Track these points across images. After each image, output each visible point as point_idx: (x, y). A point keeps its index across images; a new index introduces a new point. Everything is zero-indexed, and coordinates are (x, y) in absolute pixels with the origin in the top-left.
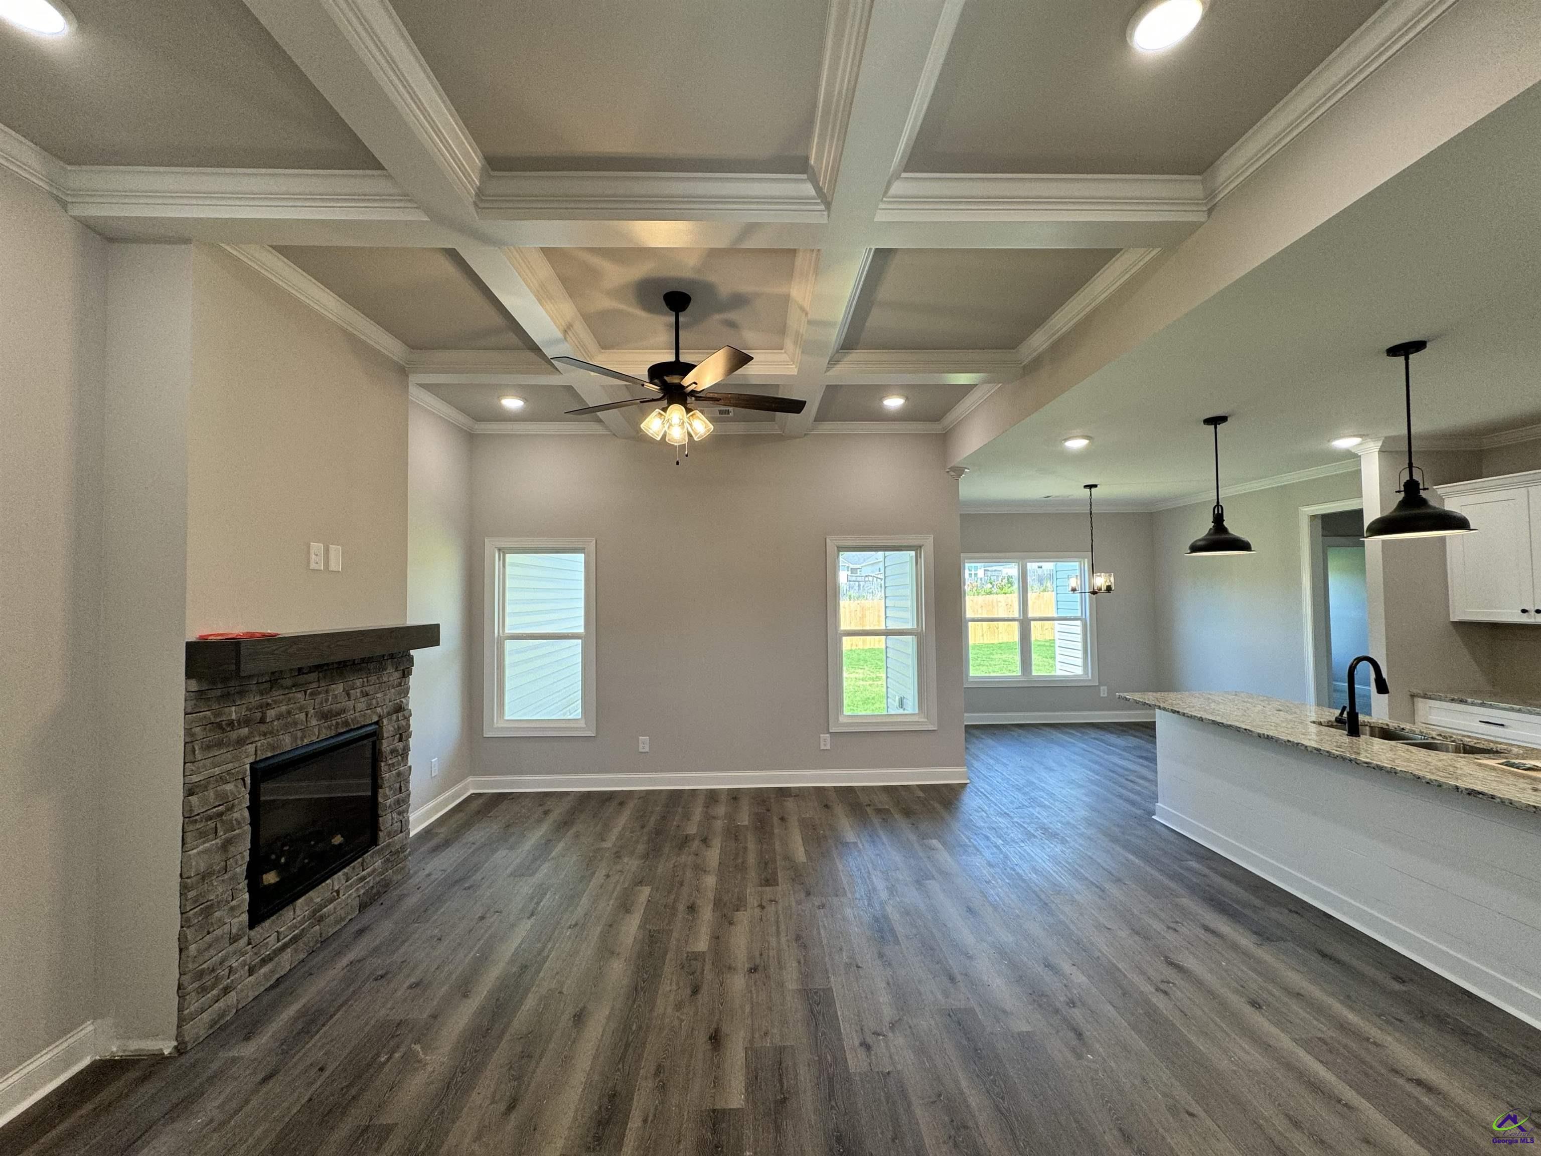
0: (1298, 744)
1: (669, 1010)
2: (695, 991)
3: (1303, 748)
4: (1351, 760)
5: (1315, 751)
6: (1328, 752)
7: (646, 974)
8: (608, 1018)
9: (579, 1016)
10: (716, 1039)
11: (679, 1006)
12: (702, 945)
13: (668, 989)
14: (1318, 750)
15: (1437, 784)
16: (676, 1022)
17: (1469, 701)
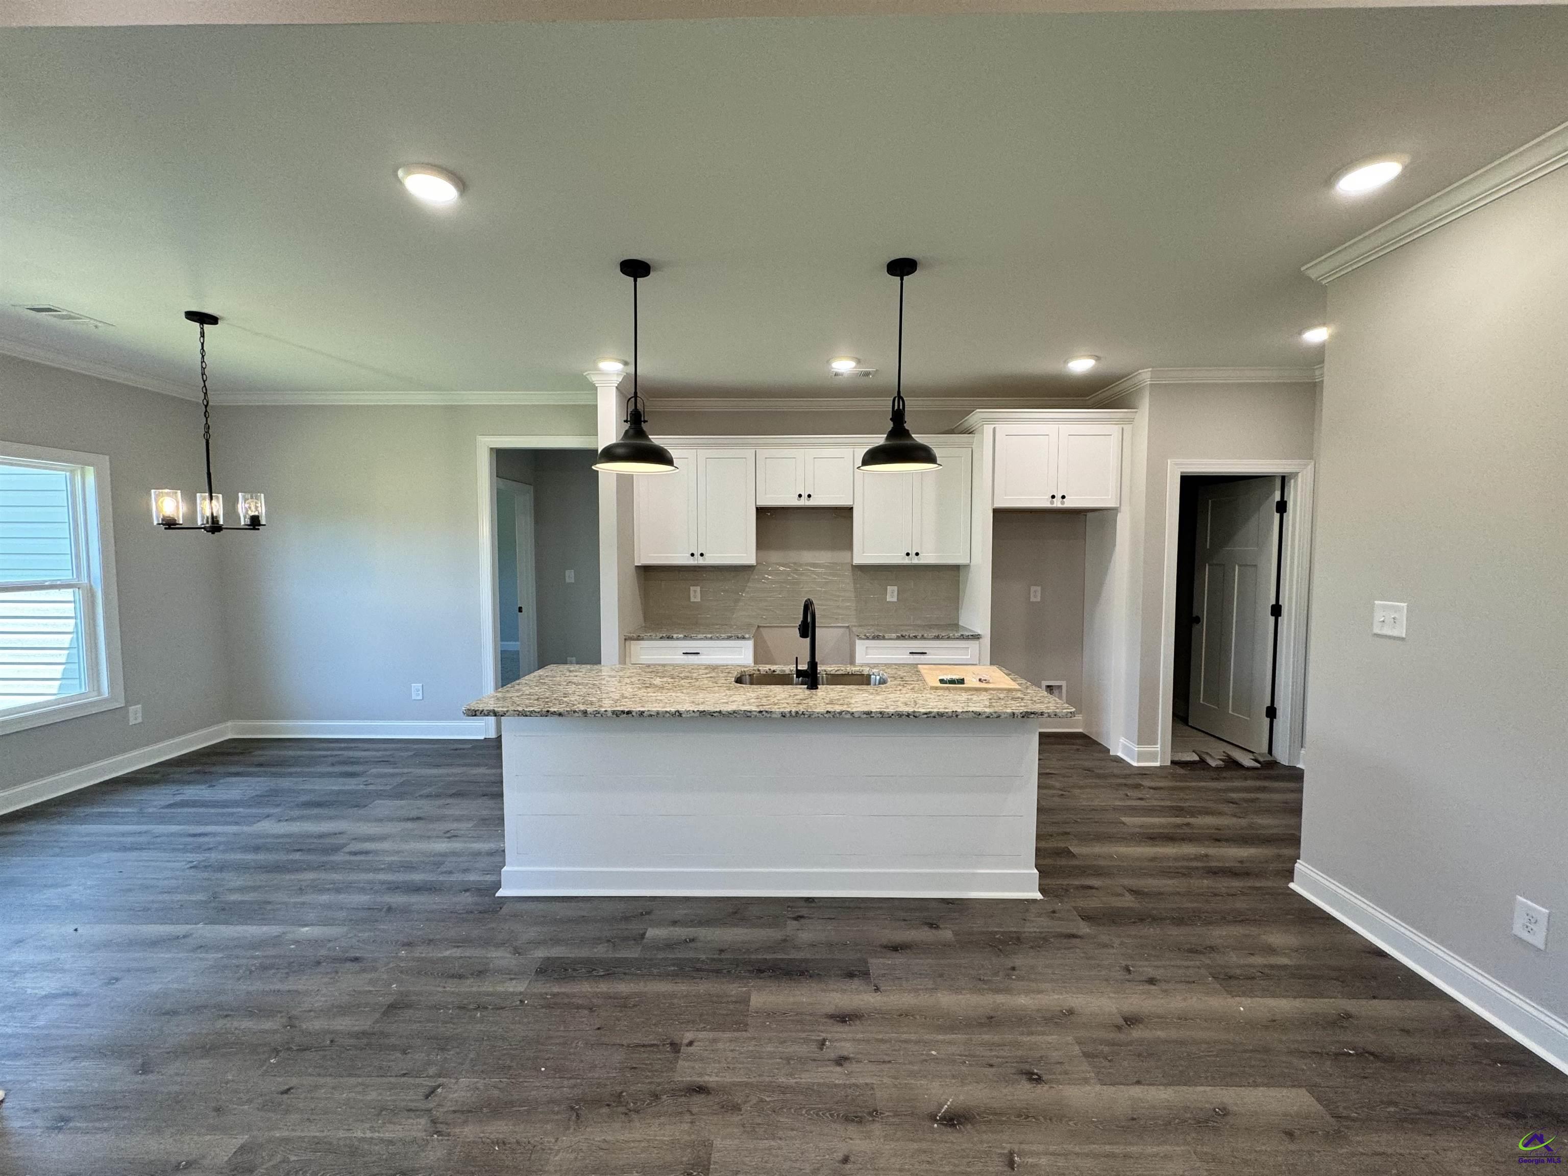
0: (840, 713)
3: (848, 716)
4: (908, 715)
5: (865, 716)
6: (881, 713)
14: (869, 713)
15: (995, 715)
17: (675, 636)
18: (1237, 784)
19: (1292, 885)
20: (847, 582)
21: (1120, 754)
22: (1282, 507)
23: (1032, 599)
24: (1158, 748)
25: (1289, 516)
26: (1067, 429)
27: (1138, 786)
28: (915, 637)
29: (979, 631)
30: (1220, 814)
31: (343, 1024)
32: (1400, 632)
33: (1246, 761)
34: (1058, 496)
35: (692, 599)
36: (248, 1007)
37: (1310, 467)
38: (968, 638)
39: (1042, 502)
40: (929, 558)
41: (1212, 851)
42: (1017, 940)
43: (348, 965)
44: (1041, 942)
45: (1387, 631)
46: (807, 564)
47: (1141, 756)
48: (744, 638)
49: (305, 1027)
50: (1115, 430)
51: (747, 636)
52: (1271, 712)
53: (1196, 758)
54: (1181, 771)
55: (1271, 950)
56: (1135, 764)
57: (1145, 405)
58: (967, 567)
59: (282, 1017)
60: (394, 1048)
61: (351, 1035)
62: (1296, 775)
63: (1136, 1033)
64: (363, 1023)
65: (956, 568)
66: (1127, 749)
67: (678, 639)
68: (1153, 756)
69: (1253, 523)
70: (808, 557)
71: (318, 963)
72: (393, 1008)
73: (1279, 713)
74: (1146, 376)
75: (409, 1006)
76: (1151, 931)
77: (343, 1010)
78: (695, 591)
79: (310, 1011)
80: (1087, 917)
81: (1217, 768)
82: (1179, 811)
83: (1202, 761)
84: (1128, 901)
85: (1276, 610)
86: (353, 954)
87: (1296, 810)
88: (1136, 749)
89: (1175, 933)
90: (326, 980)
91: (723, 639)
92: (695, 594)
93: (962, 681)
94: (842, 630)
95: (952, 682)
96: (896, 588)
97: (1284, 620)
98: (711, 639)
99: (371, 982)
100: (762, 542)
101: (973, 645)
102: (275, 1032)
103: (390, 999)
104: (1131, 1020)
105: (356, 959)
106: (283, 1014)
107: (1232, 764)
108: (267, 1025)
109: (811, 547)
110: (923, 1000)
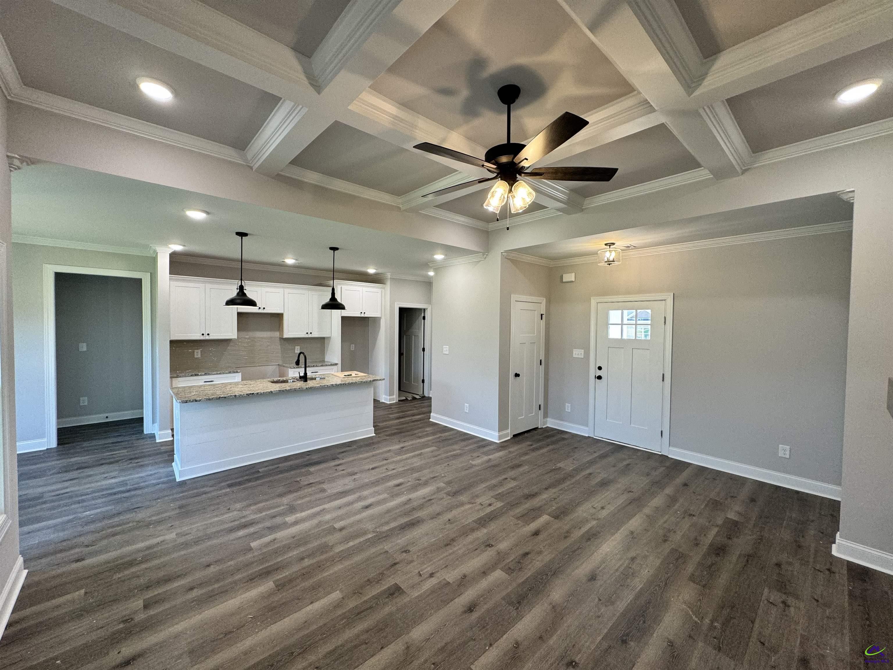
0: (324, 386)
1: (545, 553)
2: (527, 554)
6: (336, 384)
7: (543, 578)
8: (577, 568)
9: (592, 578)
10: (536, 533)
11: (540, 553)
12: (498, 574)
13: (538, 563)
14: (332, 385)
16: (547, 547)
17: (199, 374)
18: (416, 403)
19: (430, 420)
20: (277, 347)
21: (383, 401)
22: (424, 318)
23: (352, 349)
24: (395, 396)
25: (426, 321)
26: (365, 289)
27: (391, 408)
28: (314, 366)
29: (337, 362)
30: (413, 410)
32: (447, 353)
33: (418, 397)
34: (363, 313)
35: (196, 356)
37: (430, 307)
38: (332, 365)
39: (358, 315)
40: (315, 335)
41: (413, 418)
42: (373, 443)
44: (379, 442)
45: (446, 353)
46: (258, 338)
47: (390, 400)
48: (237, 372)
50: (379, 291)
51: (239, 371)
52: (423, 381)
53: (405, 398)
54: (401, 402)
55: (427, 431)
56: (388, 403)
57: (388, 283)
58: (329, 338)
62: (430, 399)
63: (404, 449)
65: (323, 338)
66: (386, 399)
67: (201, 375)
68: (393, 399)
69: (417, 322)
70: (259, 334)
73: (425, 381)
74: (389, 275)
76: (403, 434)
78: (197, 352)
80: (387, 436)
81: (410, 400)
82: (402, 412)
83: (406, 399)
84: (396, 431)
85: (424, 350)
87: (431, 406)
88: (388, 398)
89: (409, 433)
91: (227, 373)
92: (198, 354)
93: (351, 375)
94: (276, 366)
95: (348, 375)
96: (299, 347)
97: (425, 352)
98: (220, 374)
100: (240, 328)
101: (335, 367)
104: (403, 448)
107: (414, 398)
109: (262, 330)
110: (356, 457)
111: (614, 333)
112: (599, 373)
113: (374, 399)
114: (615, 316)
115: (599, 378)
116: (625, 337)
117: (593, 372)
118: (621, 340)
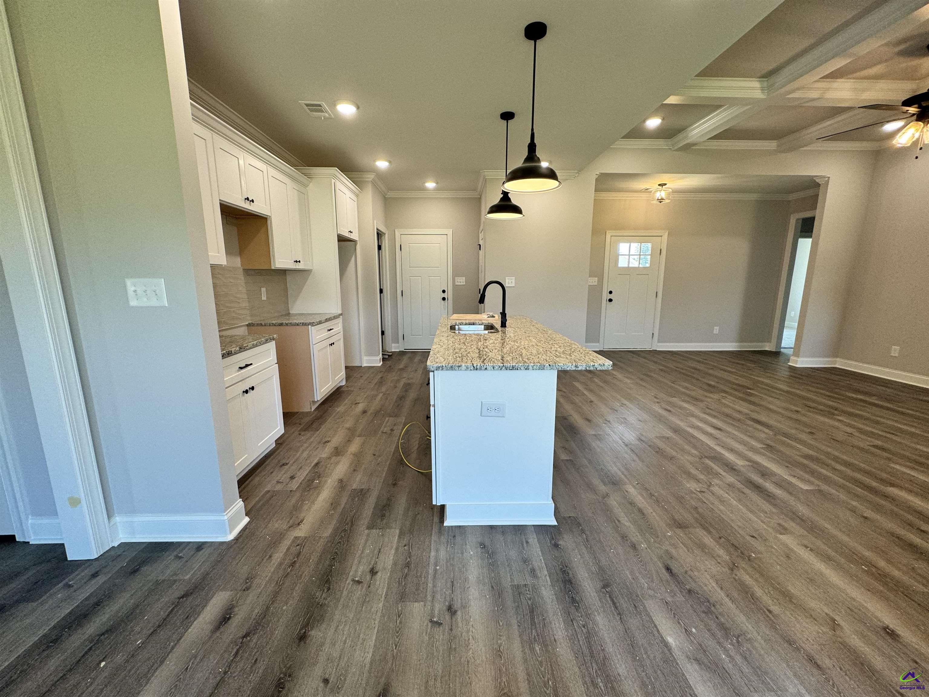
20: (242, 285)
21: (365, 365)
22: (379, 248)
29: (339, 313)
31: (708, 540)
32: (513, 285)
34: (351, 232)
36: (753, 604)
40: (302, 264)
43: (675, 570)
49: (728, 557)
50: (355, 199)
52: (383, 333)
57: (369, 189)
58: (308, 272)
59: (736, 575)
60: (698, 513)
61: (710, 532)
64: (700, 532)
71: (690, 591)
72: (681, 526)
75: (675, 520)
77: (702, 547)
79: (719, 563)
85: (381, 291)
86: (665, 575)
90: (696, 573)
96: (265, 289)
97: (384, 294)
99: (675, 546)
102: (745, 570)
103: (678, 531)
105: (668, 569)
106: (734, 576)
108: (747, 579)
111: (622, 263)
112: (610, 296)
113: (346, 367)
114: (623, 248)
115: (610, 300)
116: (631, 265)
117: (606, 296)
118: (628, 268)
